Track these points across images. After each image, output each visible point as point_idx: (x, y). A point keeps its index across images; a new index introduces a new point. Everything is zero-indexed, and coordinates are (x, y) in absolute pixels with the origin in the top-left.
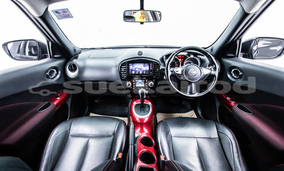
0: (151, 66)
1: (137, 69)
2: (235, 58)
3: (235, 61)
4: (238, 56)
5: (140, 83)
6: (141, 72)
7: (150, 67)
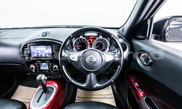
0: (54, 49)
1: (39, 52)
2: (146, 41)
3: (145, 44)
4: (148, 39)
5: (44, 66)
6: (43, 55)
7: (52, 50)
